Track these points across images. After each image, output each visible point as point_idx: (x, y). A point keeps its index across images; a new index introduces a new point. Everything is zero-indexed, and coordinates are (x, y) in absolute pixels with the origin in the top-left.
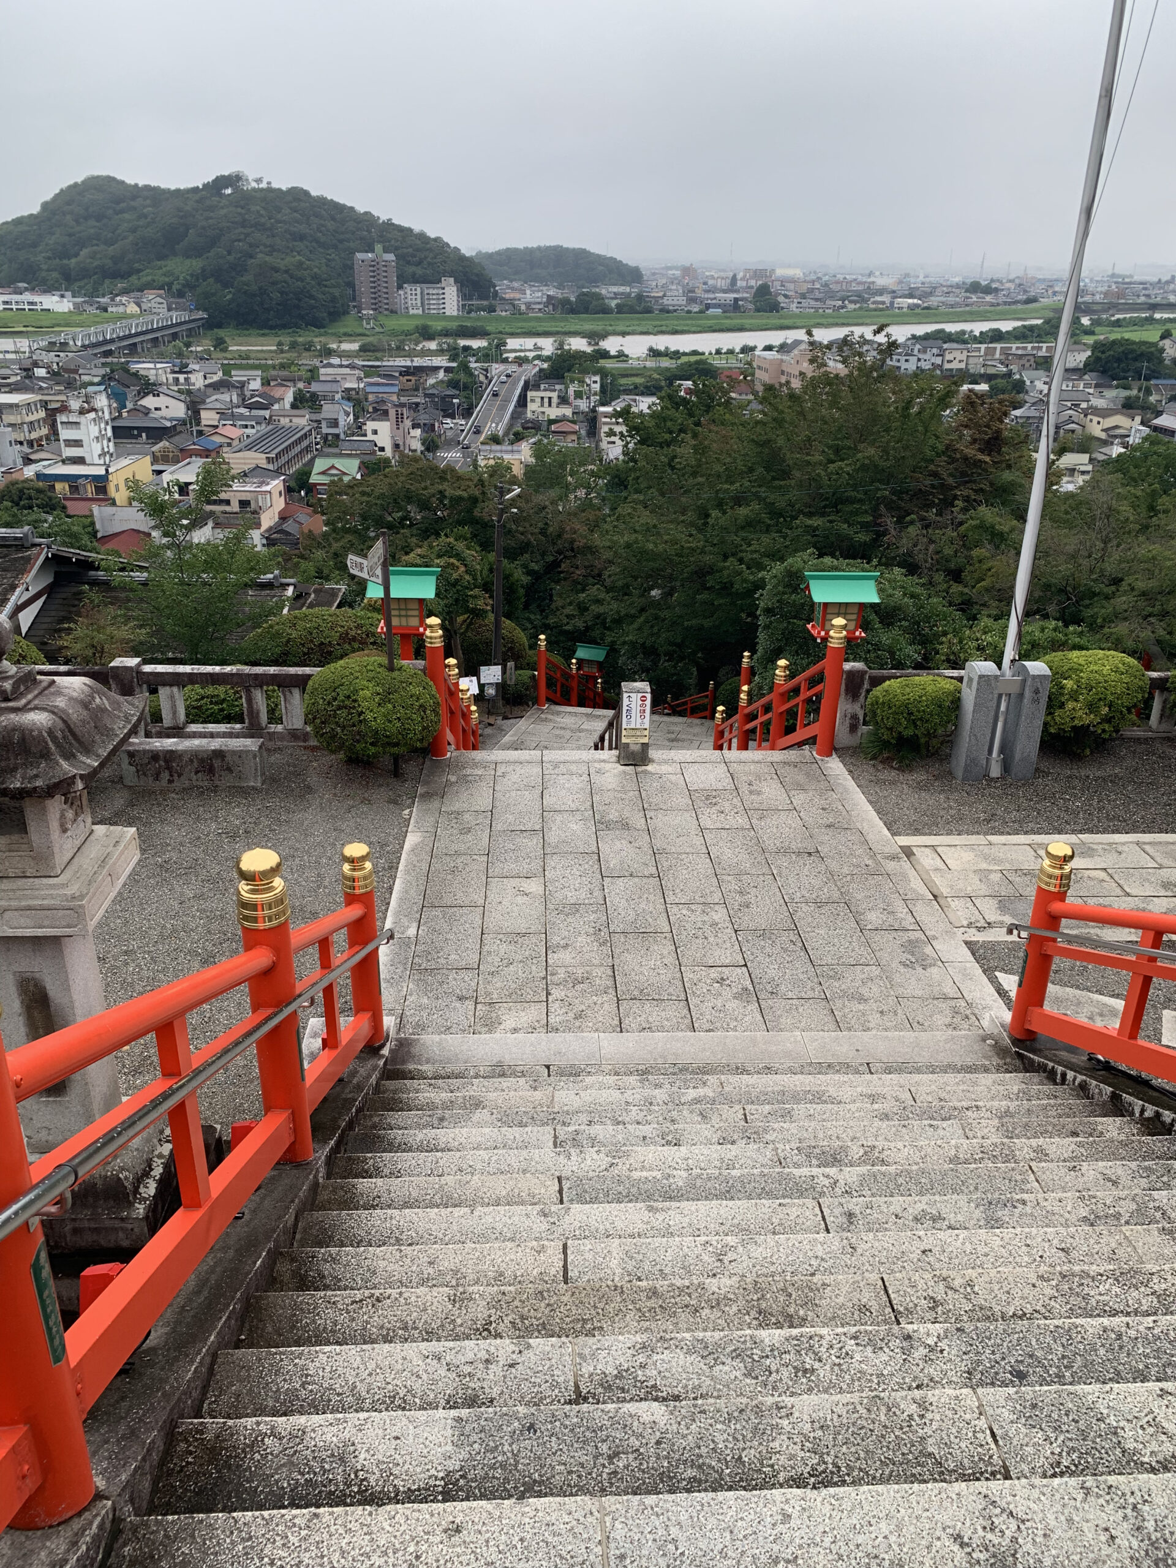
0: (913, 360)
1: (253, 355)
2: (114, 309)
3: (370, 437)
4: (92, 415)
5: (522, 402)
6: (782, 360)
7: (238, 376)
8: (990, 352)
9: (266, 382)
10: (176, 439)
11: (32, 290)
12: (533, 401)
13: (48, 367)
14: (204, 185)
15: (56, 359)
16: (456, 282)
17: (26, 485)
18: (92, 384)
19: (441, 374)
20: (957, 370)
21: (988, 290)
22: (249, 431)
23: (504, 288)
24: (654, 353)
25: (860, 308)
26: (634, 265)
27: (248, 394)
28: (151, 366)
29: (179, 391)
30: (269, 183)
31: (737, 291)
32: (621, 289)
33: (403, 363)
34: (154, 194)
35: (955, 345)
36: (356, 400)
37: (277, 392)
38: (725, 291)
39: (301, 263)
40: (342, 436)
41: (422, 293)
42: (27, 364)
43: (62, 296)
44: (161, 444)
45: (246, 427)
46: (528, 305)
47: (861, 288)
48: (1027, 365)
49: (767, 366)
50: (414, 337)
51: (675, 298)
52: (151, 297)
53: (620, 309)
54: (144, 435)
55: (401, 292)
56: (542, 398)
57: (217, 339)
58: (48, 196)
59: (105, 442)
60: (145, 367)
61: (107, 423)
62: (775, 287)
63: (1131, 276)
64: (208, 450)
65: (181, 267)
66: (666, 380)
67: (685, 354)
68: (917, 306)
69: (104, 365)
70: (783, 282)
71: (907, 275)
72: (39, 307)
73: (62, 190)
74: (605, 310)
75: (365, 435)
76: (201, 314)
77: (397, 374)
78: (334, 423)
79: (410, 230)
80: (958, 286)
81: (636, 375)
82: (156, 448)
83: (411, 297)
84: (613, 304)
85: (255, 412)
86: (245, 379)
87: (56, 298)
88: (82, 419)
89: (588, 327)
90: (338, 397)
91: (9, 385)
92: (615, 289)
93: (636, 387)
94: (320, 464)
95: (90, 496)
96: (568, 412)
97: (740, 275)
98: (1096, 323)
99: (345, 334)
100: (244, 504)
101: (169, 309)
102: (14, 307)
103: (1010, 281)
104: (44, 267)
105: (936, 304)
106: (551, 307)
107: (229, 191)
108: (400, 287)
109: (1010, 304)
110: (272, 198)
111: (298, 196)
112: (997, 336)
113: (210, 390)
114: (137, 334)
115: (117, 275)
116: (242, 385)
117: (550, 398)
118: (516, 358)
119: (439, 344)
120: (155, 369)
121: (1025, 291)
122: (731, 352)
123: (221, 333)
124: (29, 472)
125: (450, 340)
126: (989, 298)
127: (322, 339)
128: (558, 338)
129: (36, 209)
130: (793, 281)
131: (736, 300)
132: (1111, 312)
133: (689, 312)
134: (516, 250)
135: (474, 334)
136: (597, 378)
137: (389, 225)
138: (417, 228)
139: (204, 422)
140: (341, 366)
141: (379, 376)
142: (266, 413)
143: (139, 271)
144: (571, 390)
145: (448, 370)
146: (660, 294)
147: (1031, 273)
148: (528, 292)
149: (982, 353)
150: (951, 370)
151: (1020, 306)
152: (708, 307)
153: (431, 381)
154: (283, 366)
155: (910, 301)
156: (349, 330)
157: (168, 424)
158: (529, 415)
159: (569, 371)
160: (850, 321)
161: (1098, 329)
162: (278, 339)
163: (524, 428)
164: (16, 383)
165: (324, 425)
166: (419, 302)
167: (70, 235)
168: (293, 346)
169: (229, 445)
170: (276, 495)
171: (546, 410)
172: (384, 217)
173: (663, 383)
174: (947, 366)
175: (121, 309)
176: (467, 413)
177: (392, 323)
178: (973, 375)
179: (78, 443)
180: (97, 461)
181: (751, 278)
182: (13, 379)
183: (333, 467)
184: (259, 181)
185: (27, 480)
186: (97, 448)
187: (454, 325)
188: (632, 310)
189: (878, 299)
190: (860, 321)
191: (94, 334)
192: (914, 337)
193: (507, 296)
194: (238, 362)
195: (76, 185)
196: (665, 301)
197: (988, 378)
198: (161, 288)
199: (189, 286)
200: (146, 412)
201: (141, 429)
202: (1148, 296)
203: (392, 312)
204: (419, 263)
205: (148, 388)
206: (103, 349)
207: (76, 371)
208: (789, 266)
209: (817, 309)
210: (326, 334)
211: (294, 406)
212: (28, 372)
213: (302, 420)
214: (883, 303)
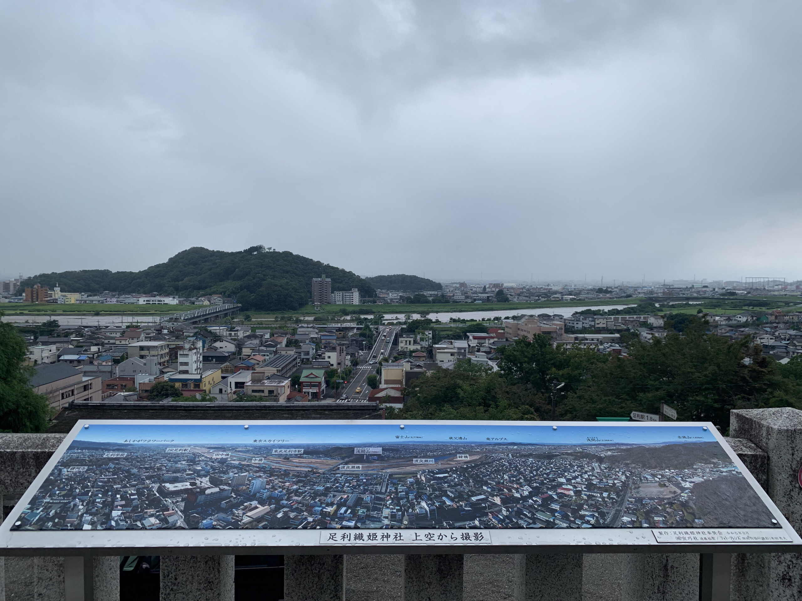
0: (580, 323)
1: (263, 323)
2: (197, 303)
3: (327, 359)
4: (195, 351)
5: (396, 343)
6: (518, 324)
7: (259, 332)
8: (616, 319)
9: (272, 335)
10: (233, 362)
11: (160, 295)
12: (402, 342)
13: (169, 329)
14: (244, 251)
15: (172, 326)
16: (358, 290)
17: (165, 384)
18: (189, 336)
19: (355, 330)
20: (602, 327)
21: (606, 292)
22: (267, 358)
23: (381, 293)
24: (453, 320)
25: (547, 300)
26: (437, 282)
27: (264, 340)
28: (218, 328)
29: (231, 339)
30: (274, 250)
31: (487, 293)
32: (433, 293)
33: (336, 326)
34: (221, 255)
35: (600, 317)
36: (316, 342)
37: (279, 340)
38: (482, 293)
39: (288, 283)
40: (311, 360)
41: (342, 295)
42: (158, 328)
43: (174, 298)
44: (225, 364)
45: (265, 355)
46: (391, 300)
47: (545, 291)
48: (636, 325)
49: (511, 326)
50: (340, 314)
51: (459, 296)
52: (215, 298)
53: (434, 301)
54: (214, 360)
55: (333, 295)
56: (406, 341)
57: (247, 316)
58: (172, 256)
59: (199, 363)
60: (214, 329)
61: (201, 355)
62: (505, 291)
63: (672, 285)
64: (249, 367)
65: (230, 285)
66: (463, 332)
67: (467, 321)
68: (574, 299)
69: (195, 328)
70: (508, 289)
71: (566, 285)
72: (162, 303)
73: (179, 253)
74: (427, 302)
75: (324, 359)
76: (239, 305)
77: (335, 331)
78: (307, 353)
79: (337, 268)
80: (591, 290)
81: (448, 330)
82: (223, 366)
83: (338, 297)
84: (431, 299)
85: (269, 349)
86: (262, 333)
87: (171, 299)
88: (190, 353)
89: (420, 309)
90: (307, 342)
91: (150, 337)
92: (431, 293)
93: (448, 336)
94: (305, 373)
95: (192, 389)
96: (419, 347)
97: (487, 286)
98: (661, 306)
99: (307, 313)
100: (271, 392)
101: (224, 303)
102: (151, 303)
103: (616, 288)
104: (167, 285)
105: (583, 298)
106: (401, 301)
107: (256, 253)
108: (332, 292)
109: (619, 298)
110: (275, 255)
111: (287, 254)
112: (617, 312)
113: (246, 339)
114: (209, 314)
115: (199, 288)
116: (262, 336)
117: (410, 341)
118: (388, 323)
119: (352, 317)
120: (220, 329)
121: (625, 293)
122: (489, 320)
123: (248, 313)
124: (166, 377)
125: (357, 316)
126: (608, 295)
127: (297, 316)
128: (407, 314)
129: (166, 261)
130: (512, 288)
131: (488, 297)
132: (668, 301)
133: (466, 302)
134: (384, 276)
135: (367, 313)
136: (431, 332)
137: (328, 266)
138: (340, 267)
139: (244, 354)
140: (308, 327)
141: (326, 331)
142: (274, 349)
143: (211, 286)
144: (418, 337)
145: (358, 329)
146: (452, 295)
147: (625, 284)
148: (390, 294)
149: (612, 320)
150: (599, 328)
151: (623, 299)
152: (475, 300)
153: (351, 334)
154: (280, 328)
155: (571, 297)
156: (308, 311)
157: (227, 355)
158: (400, 348)
159: (417, 329)
160: (543, 306)
161: (663, 309)
162: (276, 315)
163: (399, 355)
164: (153, 337)
165: (302, 354)
166: (341, 299)
167: (181, 272)
168: (282, 318)
169: (258, 364)
170: (286, 387)
171: (408, 346)
172: (326, 263)
173: (462, 334)
174: (597, 326)
175: (201, 303)
176: (370, 348)
177: (329, 308)
178: (610, 330)
179: (186, 364)
180: (194, 372)
181: (493, 287)
182: (152, 335)
183: (312, 374)
184: (270, 249)
185: (166, 382)
186: (195, 366)
187: (357, 309)
188: (440, 302)
189: (555, 296)
190: (548, 306)
191: (188, 314)
192: (577, 313)
193: (381, 296)
194: (258, 326)
195: (186, 250)
196: (455, 298)
197: (618, 331)
198: (221, 294)
199: (234, 293)
200: (216, 349)
201: (213, 357)
202: (684, 294)
203: (328, 303)
204: (340, 283)
205: (217, 338)
206: (194, 321)
207: (182, 331)
208: (509, 282)
209: (527, 301)
210: (297, 313)
211: (287, 346)
212: (159, 331)
213: (292, 352)
214: (558, 298)
